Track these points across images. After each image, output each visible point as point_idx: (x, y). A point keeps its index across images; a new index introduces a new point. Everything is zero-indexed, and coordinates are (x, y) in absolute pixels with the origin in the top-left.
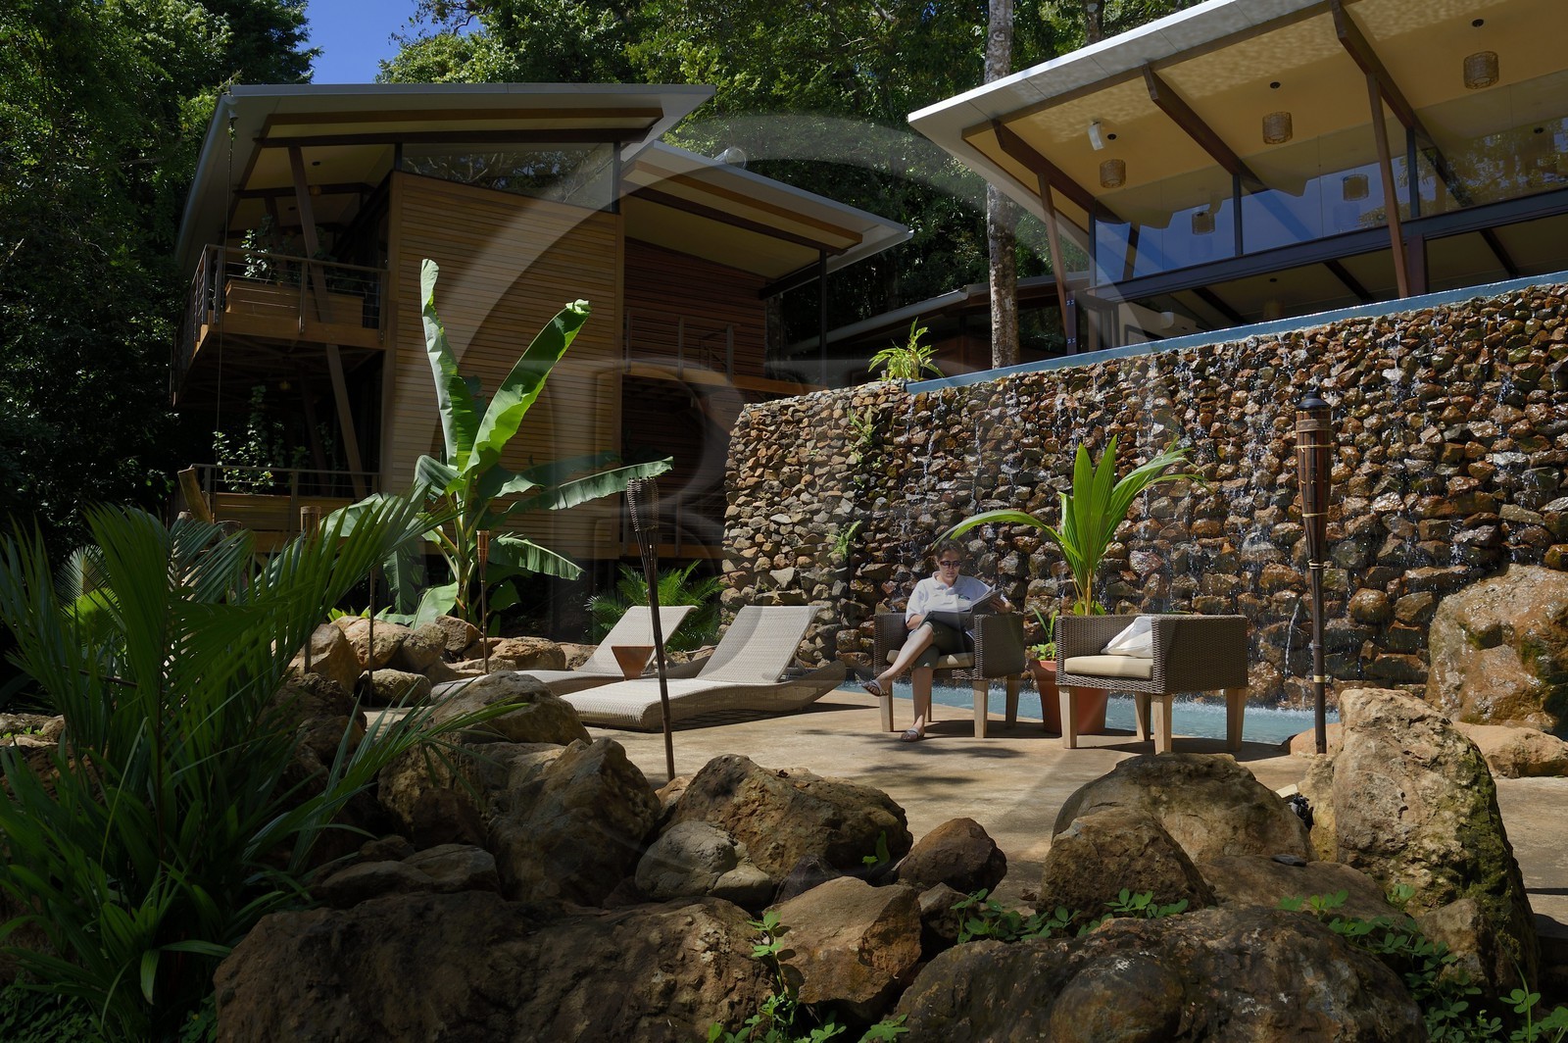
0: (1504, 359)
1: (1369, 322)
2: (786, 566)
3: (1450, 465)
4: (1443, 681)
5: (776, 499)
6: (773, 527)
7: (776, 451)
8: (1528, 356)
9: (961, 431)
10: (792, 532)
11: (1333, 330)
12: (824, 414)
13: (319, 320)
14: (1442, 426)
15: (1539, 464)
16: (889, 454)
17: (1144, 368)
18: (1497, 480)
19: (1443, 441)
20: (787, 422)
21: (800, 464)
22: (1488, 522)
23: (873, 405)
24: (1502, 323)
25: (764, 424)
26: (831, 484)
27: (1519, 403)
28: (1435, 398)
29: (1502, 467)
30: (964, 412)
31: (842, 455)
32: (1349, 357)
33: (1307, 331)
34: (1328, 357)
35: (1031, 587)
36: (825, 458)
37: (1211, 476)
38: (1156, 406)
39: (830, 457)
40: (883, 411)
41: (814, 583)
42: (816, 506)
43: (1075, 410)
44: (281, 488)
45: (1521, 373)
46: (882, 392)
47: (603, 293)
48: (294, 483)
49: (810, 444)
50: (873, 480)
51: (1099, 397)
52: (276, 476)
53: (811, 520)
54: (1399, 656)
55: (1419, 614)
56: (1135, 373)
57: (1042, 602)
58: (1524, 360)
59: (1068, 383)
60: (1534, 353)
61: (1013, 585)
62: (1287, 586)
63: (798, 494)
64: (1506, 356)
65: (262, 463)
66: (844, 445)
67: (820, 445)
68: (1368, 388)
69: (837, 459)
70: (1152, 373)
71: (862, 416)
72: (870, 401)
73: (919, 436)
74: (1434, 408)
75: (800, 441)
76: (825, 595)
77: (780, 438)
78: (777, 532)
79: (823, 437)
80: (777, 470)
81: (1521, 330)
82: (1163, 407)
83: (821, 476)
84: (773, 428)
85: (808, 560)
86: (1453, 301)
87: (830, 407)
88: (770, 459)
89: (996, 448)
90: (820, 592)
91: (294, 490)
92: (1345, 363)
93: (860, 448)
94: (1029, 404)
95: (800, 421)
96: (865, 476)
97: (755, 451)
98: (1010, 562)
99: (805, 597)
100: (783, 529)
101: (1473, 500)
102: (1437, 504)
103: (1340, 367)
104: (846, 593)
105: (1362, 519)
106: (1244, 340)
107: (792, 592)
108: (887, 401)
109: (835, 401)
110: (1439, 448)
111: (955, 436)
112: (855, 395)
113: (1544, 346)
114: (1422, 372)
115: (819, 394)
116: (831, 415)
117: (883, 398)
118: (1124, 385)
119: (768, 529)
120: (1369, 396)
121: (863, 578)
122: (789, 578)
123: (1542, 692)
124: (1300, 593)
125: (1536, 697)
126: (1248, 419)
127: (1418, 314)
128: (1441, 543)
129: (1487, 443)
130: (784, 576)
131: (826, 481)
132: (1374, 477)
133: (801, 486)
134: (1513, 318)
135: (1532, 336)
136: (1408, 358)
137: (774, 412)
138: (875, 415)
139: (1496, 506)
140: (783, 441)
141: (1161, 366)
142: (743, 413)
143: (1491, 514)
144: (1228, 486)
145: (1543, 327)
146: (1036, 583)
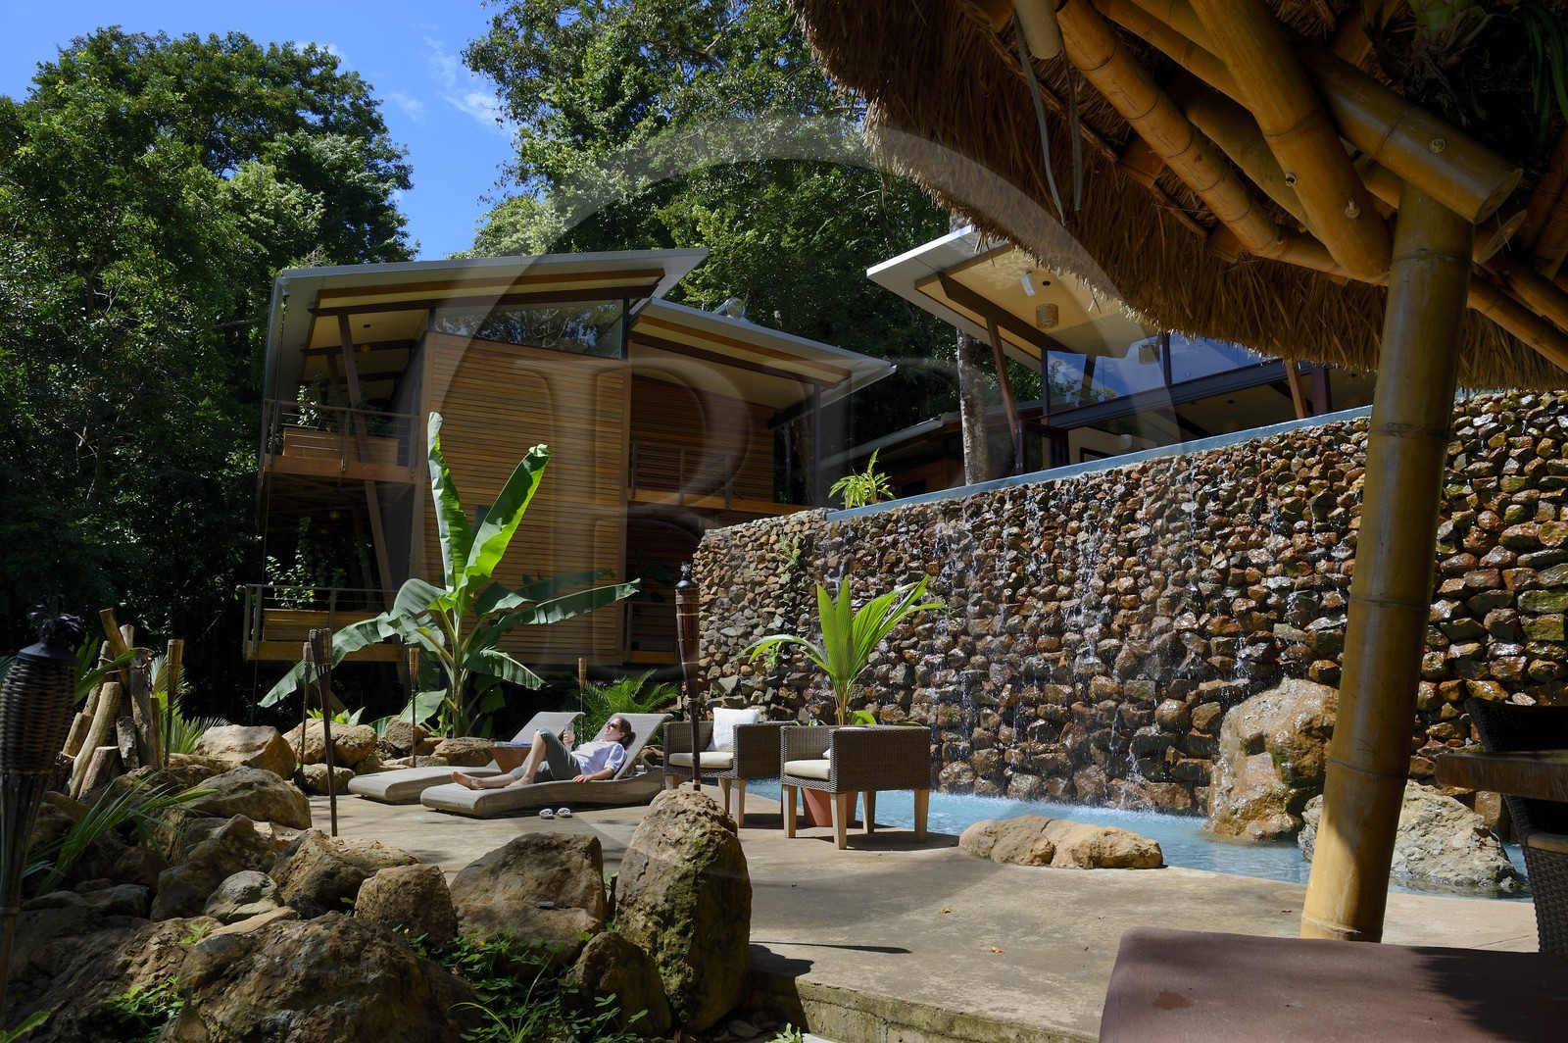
0: (1275, 494)
1: (1171, 461)
2: (732, 674)
3: (1235, 588)
4: (1219, 785)
5: (726, 614)
6: (723, 639)
7: (727, 571)
8: (1293, 490)
9: (865, 555)
10: (736, 644)
11: (1144, 467)
12: (763, 540)
13: (359, 460)
14: (1229, 551)
15: (1302, 587)
16: (811, 575)
17: (1002, 501)
18: (1270, 601)
19: (1228, 567)
20: (737, 546)
21: (745, 584)
22: (1263, 640)
23: (801, 531)
24: (1273, 461)
25: (718, 547)
26: (767, 601)
27: (1289, 533)
28: (1222, 528)
29: (1274, 590)
30: (867, 538)
31: (776, 576)
32: (1156, 491)
33: (1125, 468)
34: (1141, 493)
35: (915, 695)
36: (763, 578)
37: (1051, 596)
38: (1010, 535)
39: (767, 577)
40: (806, 536)
41: (752, 689)
42: (754, 621)
43: (950, 537)
44: (321, 604)
45: (1288, 506)
46: (806, 520)
47: (612, 430)
48: (333, 600)
49: (753, 566)
50: (799, 597)
51: (968, 526)
52: (317, 594)
53: (751, 633)
54: (1195, 761)
55: (1210, 723)
56: (996, 505)
57: (923, 708)
58: (1291, 494)
59: (945, 513)
60: (1298, 488)
61: (902, 693)
62: (1109, 697)
63: (743, 609)
64: (1276, 490)
65: (307, 583)
66: (777, 567)
67: (760, 566)
68: (1171, 519)
69: (772, 579)
70: (1008, 506)
71: (791, 541)
72: (797, 528)
73: (832, 559)
74: (1220, 537)
75: (745, 563)
76: (761, 701)
77: (730, 560)
78: (726, 644)
79: (762, 559)
80: (727, 588)
81: (1287, 467)
82: (1015, 535)
83: (760, 594)
84: (725, 551)
85: (749, 669)
86: (1235, 442)
87: (768, 533)
88: (722, 578)
89: (890, 571)
90: (757, 698)
91: (333, 606)
92: (1153, 497)
93: (790, 570)
94: (916, 531)
95: (746, 545)
96: (793, 594)
97: (711, 571)
98: (899, 674)
99: (745, 702)
100: (731, 642)
101: (1251, 619)
102: (1225, 622)
103: (1149, 500)
104: (776, 699)
105: (1165, 636)
106: (1078, 477)
107: (735, 698)
108: (810, 528)
109: (772, 528)
110: (1225, 572)
111: (859, 560)
112: (787, 523)
113: (1306, 482)
114: (1211, 505)
115: (760, 521)
116: (768, 540)
117: (807, 526)
118: (987, 516)
119: (719, 641)
120: (1172, 526)
121: (788, 686)
122: (733, 685)
123: (1285, 796)
124: (1119, 702)
125: (1281, 800)
126: (1080, 547)
127: (1209, 454)
128: (1227, 659)
129: (1262, 567)
130: (729, 683)
131: (763, 599)
132: (1175, 600)
133: (745, 602)
134: (1281, 457)
135: (1297, 472)
136: (1200, 493)
137: (726, 537)
138: (800, 543)
139: (1269, 625)
140: (733, 563)
141: (1013, 499)
142: (704, 538)
143: (1266, 632)
144: (1065, 604)
145: (1304, 465)
146: (919, 692)
